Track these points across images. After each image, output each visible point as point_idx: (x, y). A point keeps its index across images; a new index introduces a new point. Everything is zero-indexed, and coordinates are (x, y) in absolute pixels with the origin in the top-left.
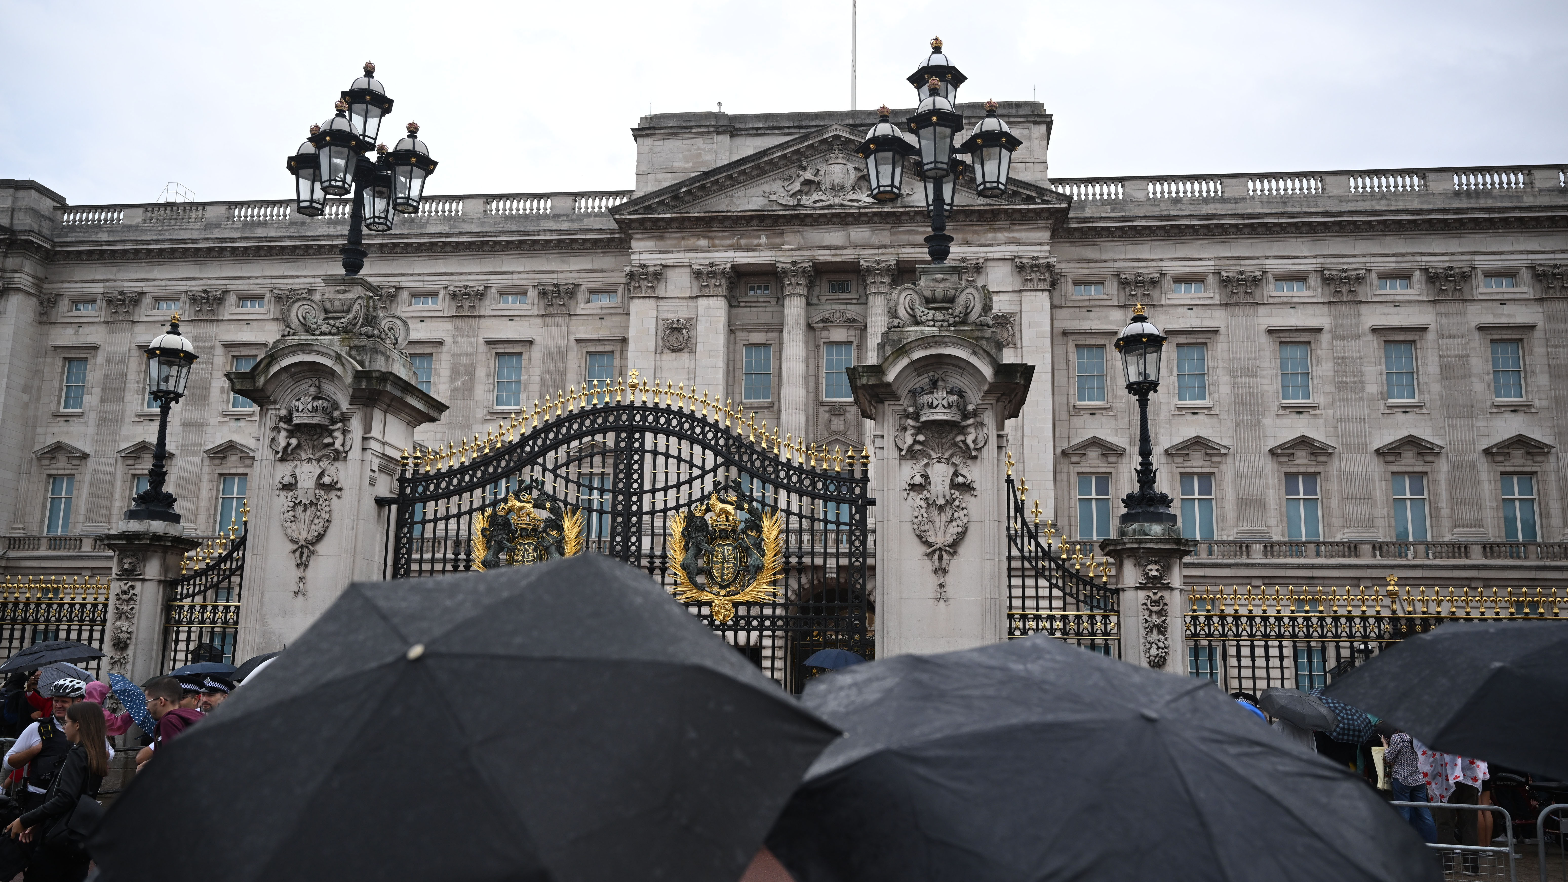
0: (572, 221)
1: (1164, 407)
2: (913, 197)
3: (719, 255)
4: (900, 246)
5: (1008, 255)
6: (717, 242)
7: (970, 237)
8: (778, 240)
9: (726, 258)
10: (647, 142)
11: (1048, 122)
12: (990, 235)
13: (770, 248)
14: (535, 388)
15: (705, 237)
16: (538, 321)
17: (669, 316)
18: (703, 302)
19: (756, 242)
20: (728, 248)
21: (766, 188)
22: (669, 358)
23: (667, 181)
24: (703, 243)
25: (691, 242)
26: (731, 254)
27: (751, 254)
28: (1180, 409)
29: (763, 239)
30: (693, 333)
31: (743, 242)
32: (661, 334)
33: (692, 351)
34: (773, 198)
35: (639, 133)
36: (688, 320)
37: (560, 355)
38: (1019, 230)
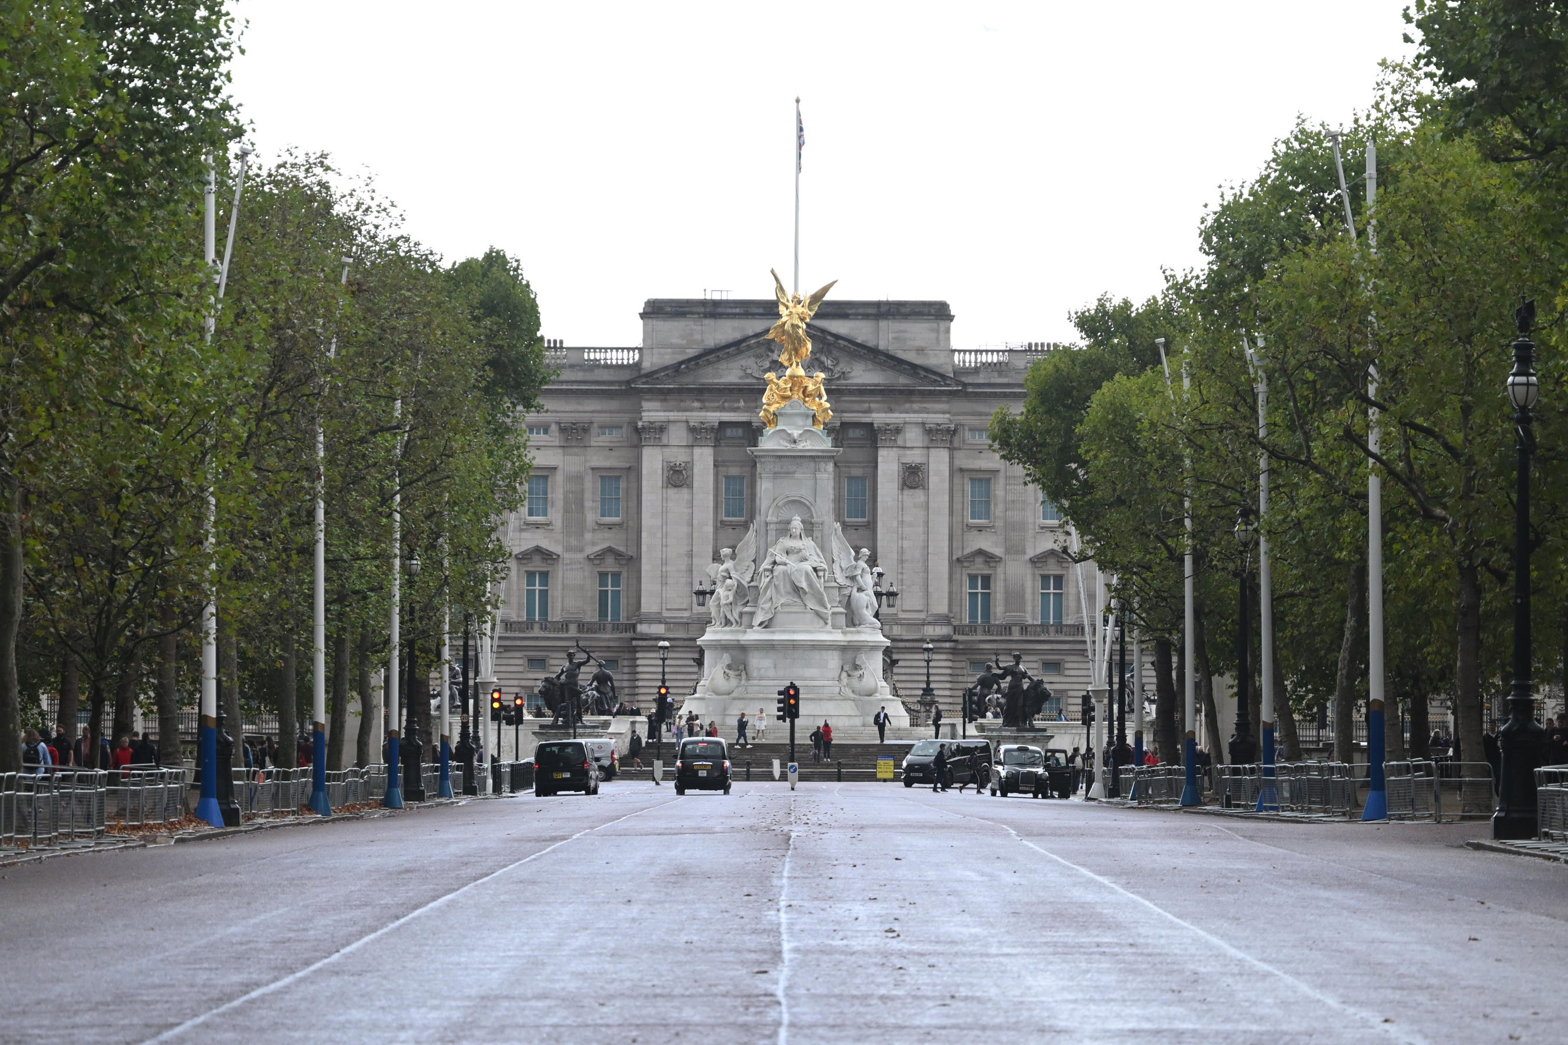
0: (585, 371)
1: (1031, 526)
2: (852, 374)
3: (709, 414)
4: (843, 412)
5: (920, 420)
6: (707, 404)
7: (893, 406)
8: (753, 405)
9: (714, 417)
10: (650, 322)
11: (951, 318)
12: (907, 406)
13: (747, 409)
14: (560, 504)
15: (699, 400)
16: (560, 451)
17: (672, 460)
18: (697, 451)
19: (736, 405)
20: (715, 410)
21: (743, 362)
22: (672, 492)
23: (668, 358)
24: (697, 404)
25: (688, 404)
26: (718, 414)
27: (732, 414)
28: (1042, 528)
29: (742, 404)
30: (690, 473)
31: (726, 405)
32: (666, 474)
33: (690, 486)
34: (749, 371)
35: (643, 316)
36: (686, 463)
37: (577, 479)
38: (928, 402)
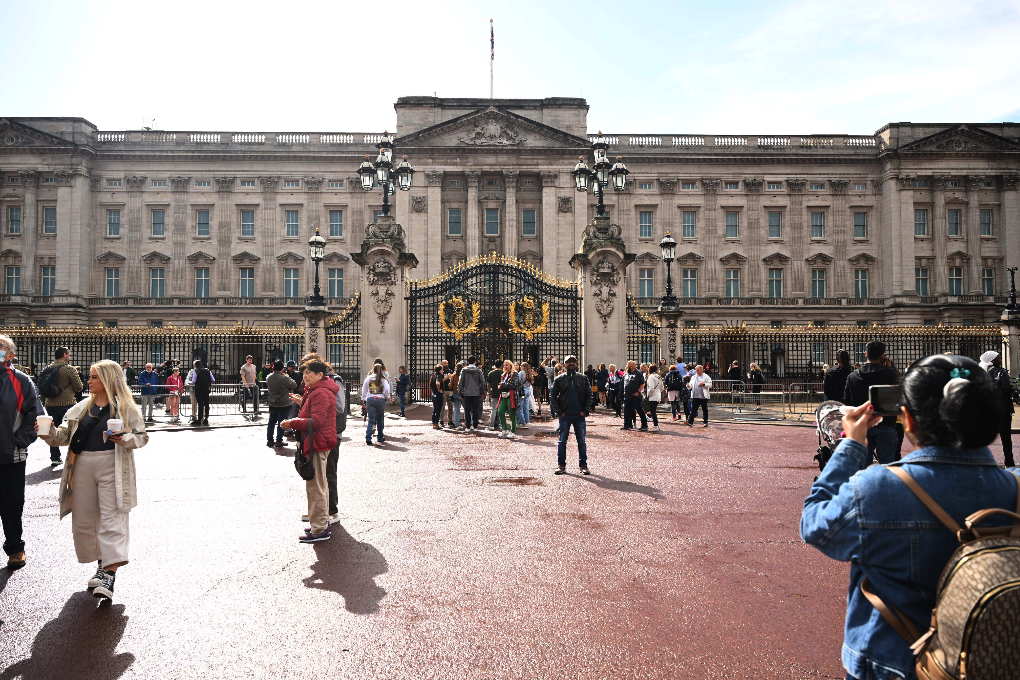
0: (363, 147)
1: (634, 239)
2: (527, 142)
3: (437, 167)
4: (521, 165)
5: (569, 170)
6: (436, 160)
7: (552, 161)
8: (465, 161)
9: (441, 168)
10: (401, 110)
11: (587, 108)
12: (561, 161)
13: (461, 164)
14: (349, 227)
15: (431, 158)
16: (349, 196)
17: (415, 195)
18: (431, 189)
19: (455, 161)
20: (441, 164)
21: (459, 135)
22: (415, 215)
23: (412, 131)
24: (430, 161)
25: (424, 160)
26: (443, 167)
27: (452, 167)
28: (640, 240)
29: (458, 160)
30: (426, 203)
31: (449, 161)
32: (411, 204)
33: (426, 212)
34: (462, 140)
35: (396, 106)
36: (424, 197)
37: (360, 212)
38: (574, 159)
